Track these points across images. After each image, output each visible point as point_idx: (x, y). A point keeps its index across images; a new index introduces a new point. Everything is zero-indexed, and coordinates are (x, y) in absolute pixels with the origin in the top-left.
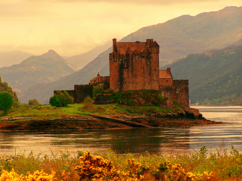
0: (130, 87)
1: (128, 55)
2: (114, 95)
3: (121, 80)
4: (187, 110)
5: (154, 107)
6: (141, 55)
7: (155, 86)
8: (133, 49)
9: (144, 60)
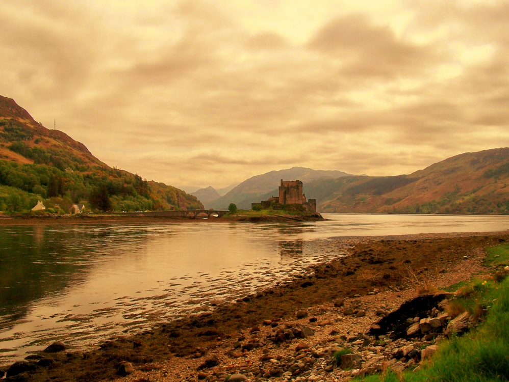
0: (289, 202)
1: (288, 187)
2: (282, 206)
3: (285, 199)
4: (315, 213)
5: (300, 212)
6: (294, 187)
7: (301, 202)
8: (290, 185)
9: (295, 190)
